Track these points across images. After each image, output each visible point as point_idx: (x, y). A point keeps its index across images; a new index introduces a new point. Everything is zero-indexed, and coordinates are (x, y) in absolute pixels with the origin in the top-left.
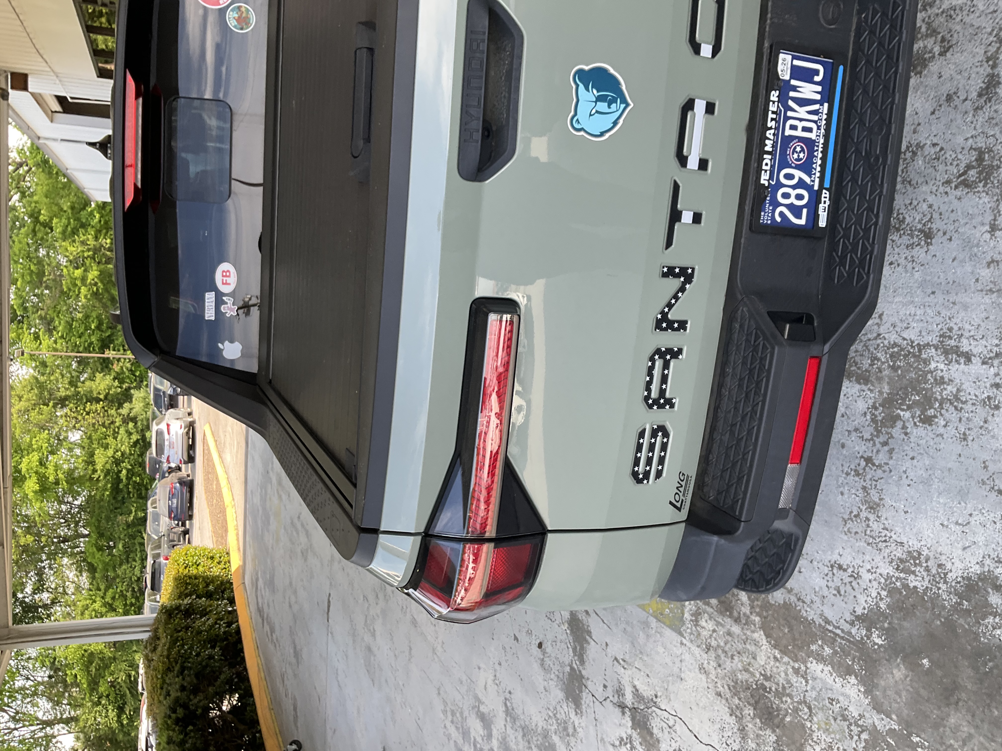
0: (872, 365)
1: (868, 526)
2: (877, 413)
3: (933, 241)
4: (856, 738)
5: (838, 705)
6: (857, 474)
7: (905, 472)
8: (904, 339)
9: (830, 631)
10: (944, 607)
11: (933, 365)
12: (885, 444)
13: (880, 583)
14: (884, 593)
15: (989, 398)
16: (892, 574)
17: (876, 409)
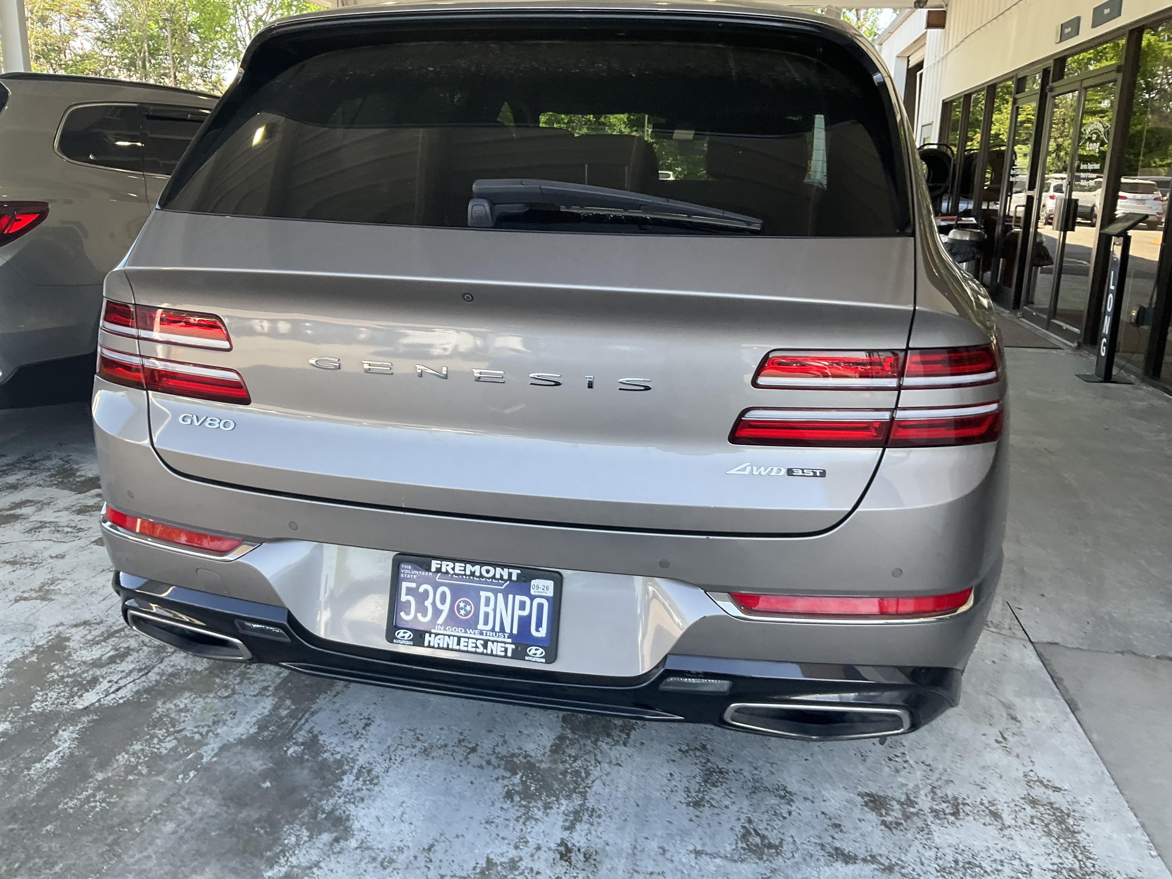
0: (570, 756)
1: (407, 747)
2: (521, 758)
3: (691, 808)
4: (196, 730)
5: (229, 718)
6: (460, 741)
7: (459, 776)
8: (593, 782)
9: (303, 715)
10: (320, 800)
11: (563, 801)
12: (489, 763)
13: (349, 754)
14: (338, 757)
15: (527, 842)
16: (357, 763)
17: (525, 757)
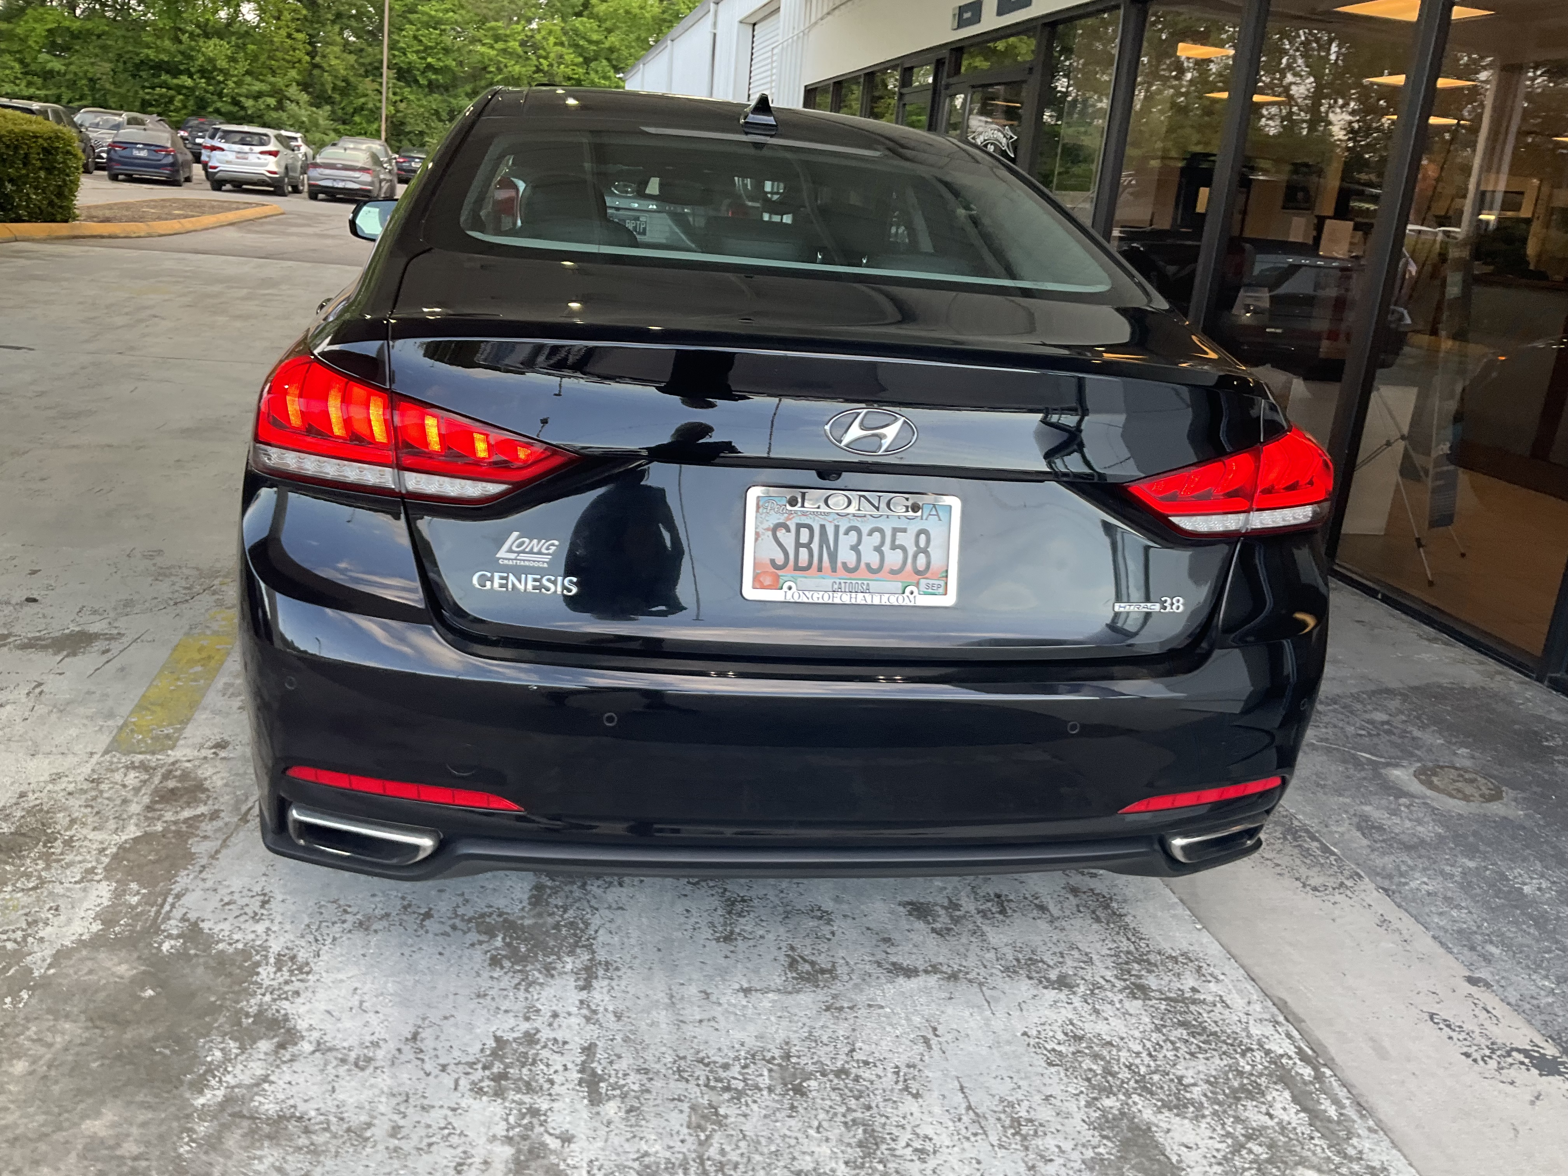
0: (556, 906)
1: (334, 923)
2: (494, 916)
3: (723, 944)
4: (4, 937)
5: (50, 916)
6: (405, 908)
7: (420, 949)
8: (596, 932)
9: (165, 901)
10: (237, 1002)
11: (567, 959)
12: (454, 927)
13: (253, 940)
14: (240, 946)
15: (538, 1011)
16: (271, 950)
17: (500, 915)
